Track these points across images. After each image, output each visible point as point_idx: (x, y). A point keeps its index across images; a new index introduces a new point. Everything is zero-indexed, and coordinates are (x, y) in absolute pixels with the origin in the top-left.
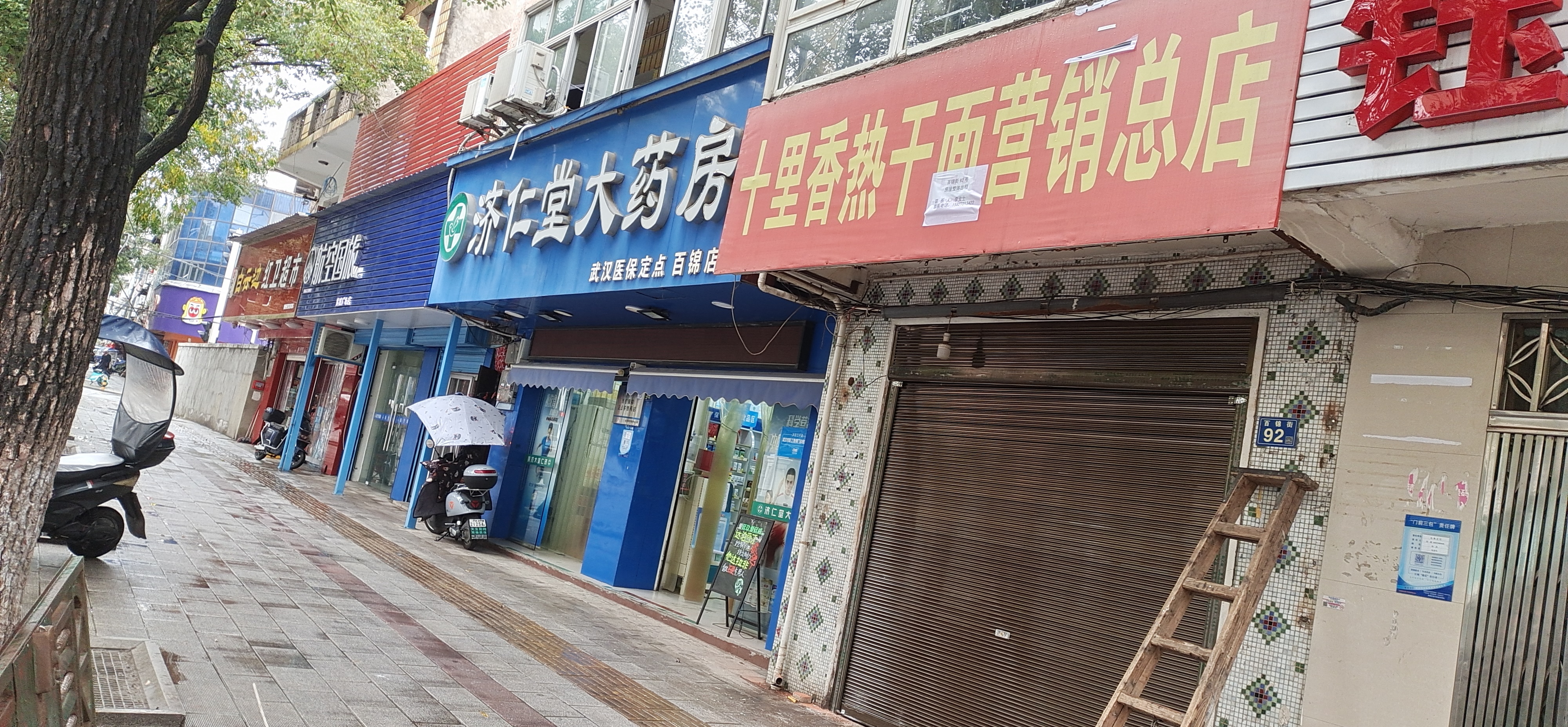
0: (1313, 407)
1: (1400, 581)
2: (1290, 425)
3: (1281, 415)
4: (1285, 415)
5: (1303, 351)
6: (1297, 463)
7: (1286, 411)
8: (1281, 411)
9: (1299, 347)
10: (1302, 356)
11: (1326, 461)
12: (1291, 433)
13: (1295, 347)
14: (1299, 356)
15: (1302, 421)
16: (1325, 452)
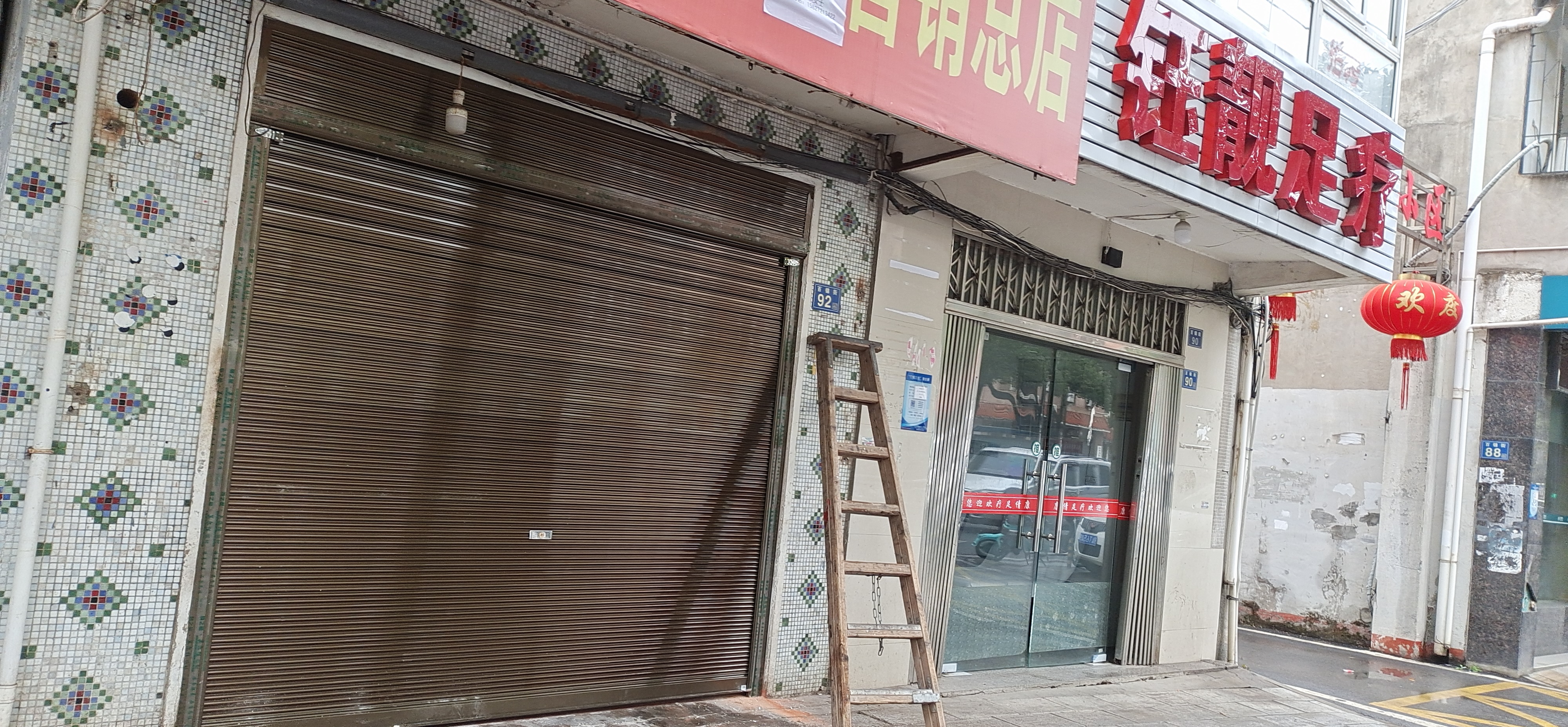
0: (850, 279)
1: (903, 421)
2: (835, 292)
3: (829, 283)
4: (832, 283)
5: (845, 228)
6: (839, 327)
7: (832, 279)
8: (829, 279)
9: (842, 223)
10: (844, 233)
11: (858, 326)
12: (836, 299)
13: (839, 223)
14: (841, 231)
15: (843, 291)
16: (858, 319)
